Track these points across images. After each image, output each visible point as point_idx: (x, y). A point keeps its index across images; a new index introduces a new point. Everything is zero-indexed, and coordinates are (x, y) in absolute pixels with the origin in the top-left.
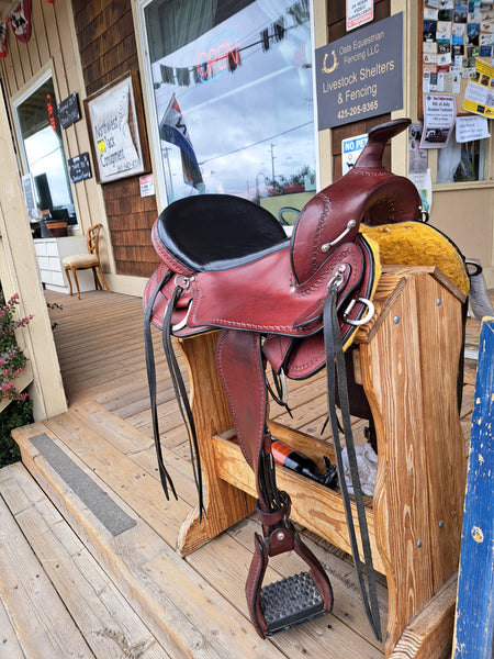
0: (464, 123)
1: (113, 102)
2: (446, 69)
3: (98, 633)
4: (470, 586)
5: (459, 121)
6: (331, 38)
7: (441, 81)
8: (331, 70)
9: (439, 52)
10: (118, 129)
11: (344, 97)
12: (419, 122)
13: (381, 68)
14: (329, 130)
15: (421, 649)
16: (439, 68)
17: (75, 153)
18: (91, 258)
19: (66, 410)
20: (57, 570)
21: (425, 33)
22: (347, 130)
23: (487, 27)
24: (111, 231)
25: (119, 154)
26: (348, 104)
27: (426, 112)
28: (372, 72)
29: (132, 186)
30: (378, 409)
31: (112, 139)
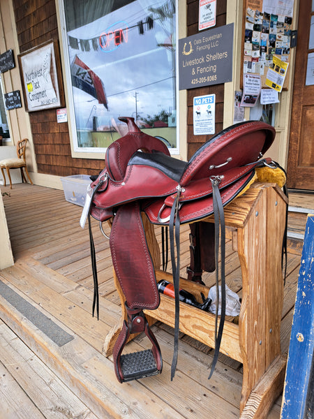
0: (266, 93)
1: (39, 59)
2: (257, 60)
3: (51, 410)
4: (294, 367)
5: (263, 92)
6: (189, 34)
7: (254, 66)
8: (188, 53)
9: (253, 49)
10: (42, 77)
11: (196, 71)
12: (240, 90)
13: (220, 56)
14: (186, 90)
15: (261, 403)
16: (253, 59)
17: (10, 90)
18: (21, 161)
19: (13, 264)
20: (18, 371)
21: (246, 37)
22: (197, 91)
23: (280, 37)
24: (35, 144)
25: (42, 93)
26: (199, 76)
27: (245, 85)
28: (214, 58)
29: (51, 115)
30: (245, 266)
31: (38, 83)
